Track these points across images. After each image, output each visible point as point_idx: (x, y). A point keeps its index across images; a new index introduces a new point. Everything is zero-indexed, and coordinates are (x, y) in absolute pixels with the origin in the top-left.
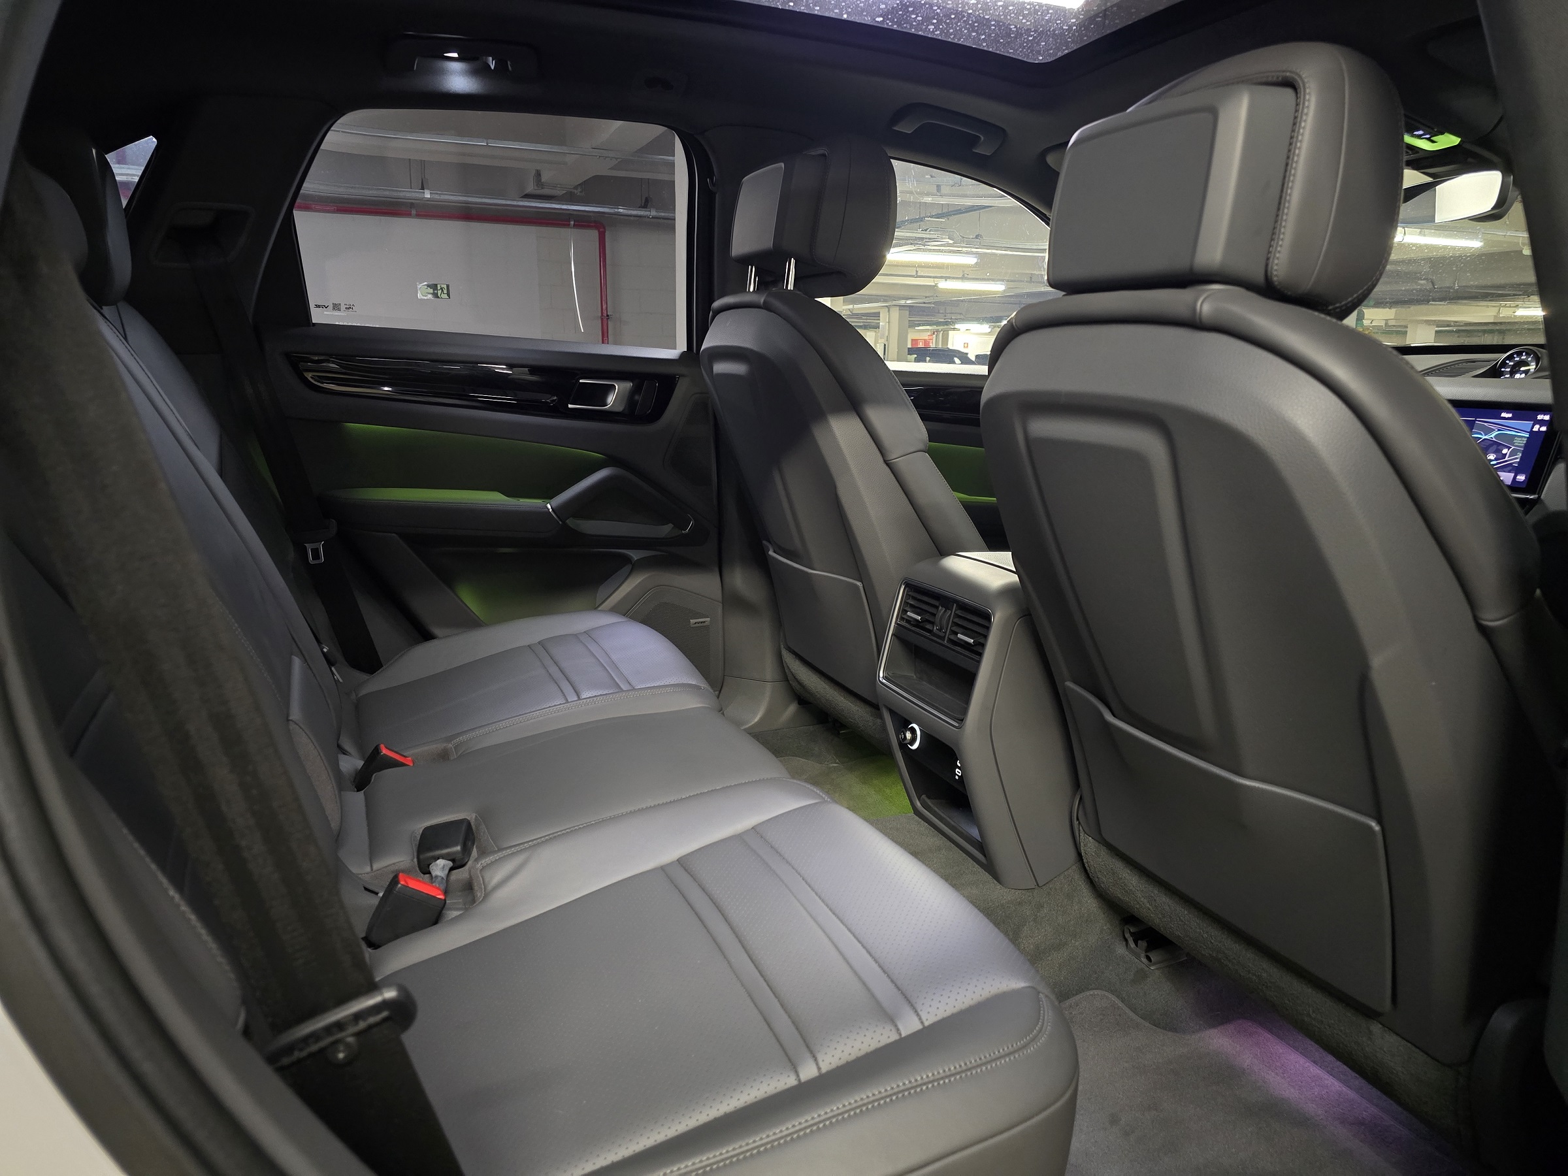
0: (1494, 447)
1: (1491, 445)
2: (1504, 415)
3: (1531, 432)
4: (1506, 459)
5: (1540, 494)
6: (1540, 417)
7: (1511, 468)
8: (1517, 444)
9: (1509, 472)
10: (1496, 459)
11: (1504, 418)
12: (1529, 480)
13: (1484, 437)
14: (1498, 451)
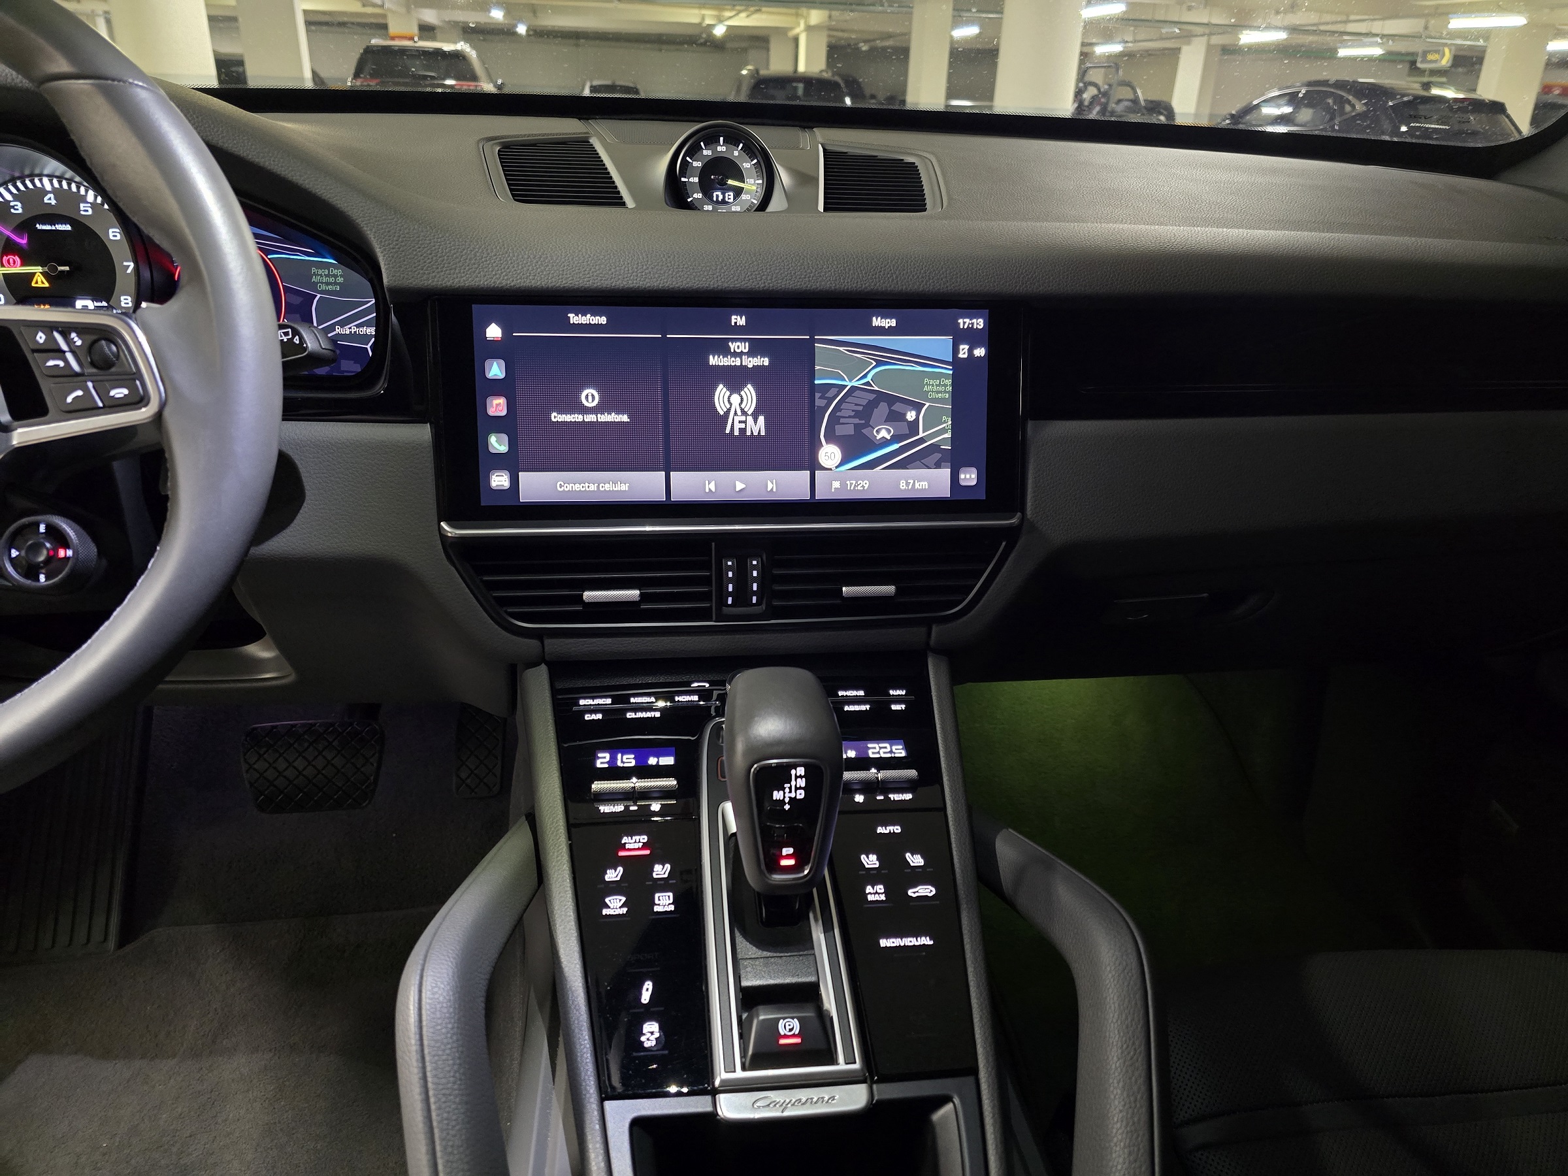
0: (883, 409)
1: (872, 406)
2: (877, 322)
3: (956, 362)
4: (921, 435)
5: (1023, 510)
6: (964, 323)
7: (938, 456)
8: (934, 395)
9: (938, 465)
10: (896, 439)
11: (881, 331)
12: (989, 476)
13: (850, 384)
14: (895, 417)
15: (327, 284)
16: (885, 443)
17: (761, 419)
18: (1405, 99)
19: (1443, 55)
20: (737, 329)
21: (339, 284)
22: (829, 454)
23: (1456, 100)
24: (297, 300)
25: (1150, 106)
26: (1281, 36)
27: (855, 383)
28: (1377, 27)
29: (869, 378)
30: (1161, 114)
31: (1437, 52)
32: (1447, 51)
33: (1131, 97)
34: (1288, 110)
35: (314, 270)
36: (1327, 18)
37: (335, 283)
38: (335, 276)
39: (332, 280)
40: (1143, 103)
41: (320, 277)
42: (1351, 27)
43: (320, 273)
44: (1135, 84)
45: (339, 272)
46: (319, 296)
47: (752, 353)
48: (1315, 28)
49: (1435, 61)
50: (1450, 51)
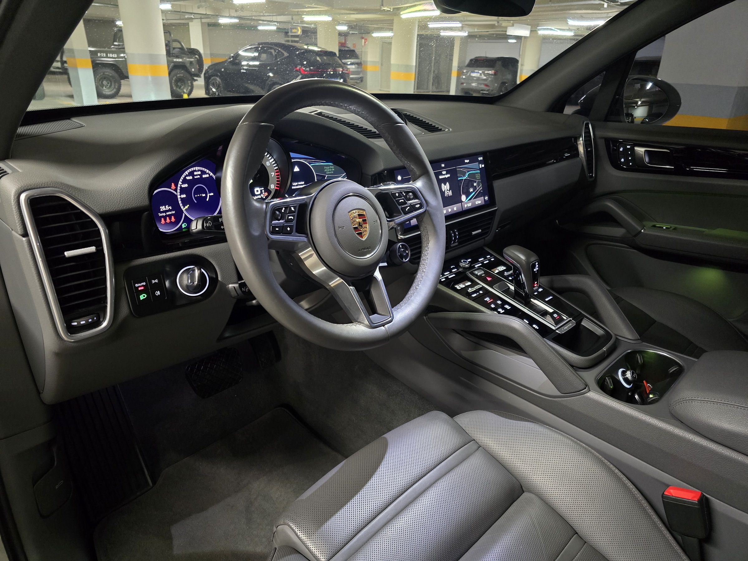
1: (468, 183)
3: (480, 169)
4: (477, 189)
5: (496, 205)
6: (479, 159)
8: (478, 178)
9: (481, 196)
10: (474, 191)
11: (467, 163)
12: (489, 197)
14: (472, 185)
15: (329, 171)
16: (472, 192)
17: (451, 191)
18: (302, 51)
19: (298, 30)
20: (443, 168)
21: (333, 171)
22: (463, 198)
23: (318, 51)
24: (320, 178)
25: (190, 51)
26: (236, 21)
27: (465, 178)
28: (274, 19)
29: (467, 176)
30: (196, 55)
31: (296, 28)
32: (299, 28)
33: (180, 46)
34: (256, 54)
35: (325, 167)
36: (254, 14)
37: (332, 171)
38: (332, 169)
39: (331, 170)
40: (186, 50)
41: (327, 169)
42: (262, 18)
43: (327, 168)
44: (180, 40)
45: (333, 167)
46: (327, 176)
47: (446, 174)
48: (250, 18)
49: (296, 32)
50: (300, 28)
